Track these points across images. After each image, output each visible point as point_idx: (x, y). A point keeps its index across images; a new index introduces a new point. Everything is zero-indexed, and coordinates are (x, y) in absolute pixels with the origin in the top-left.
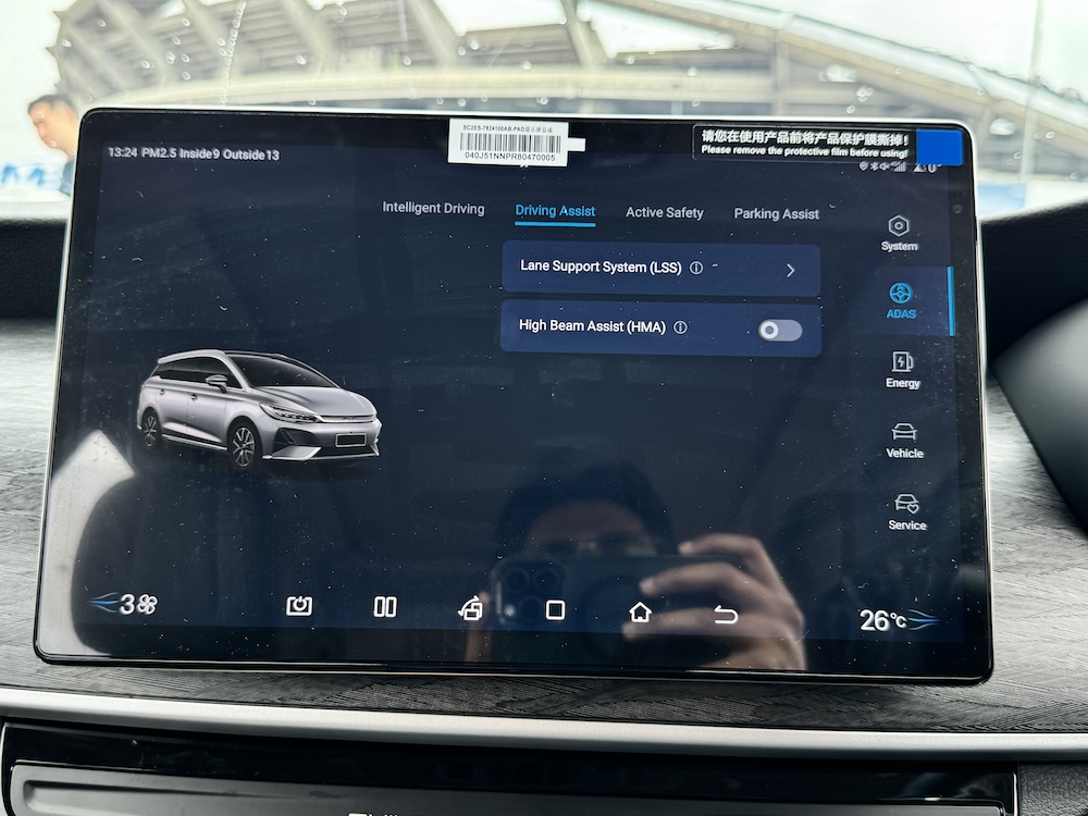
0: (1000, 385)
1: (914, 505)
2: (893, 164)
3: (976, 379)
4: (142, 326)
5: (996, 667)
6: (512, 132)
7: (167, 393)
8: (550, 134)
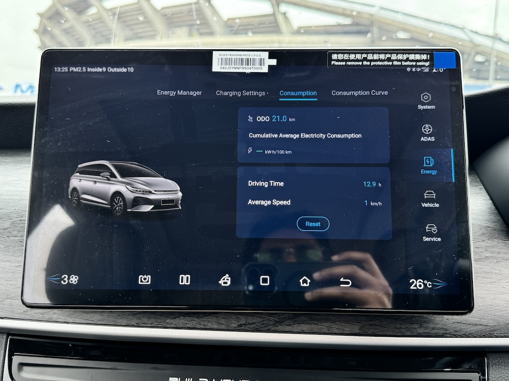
0: (476, 173)
1: (435, 229)
2: (422, 68)
3: (464, 169)
4: (70, 150)
5: (475, 306)
6: (242, 57)
7: (82, 181)
8: (260, 57)
